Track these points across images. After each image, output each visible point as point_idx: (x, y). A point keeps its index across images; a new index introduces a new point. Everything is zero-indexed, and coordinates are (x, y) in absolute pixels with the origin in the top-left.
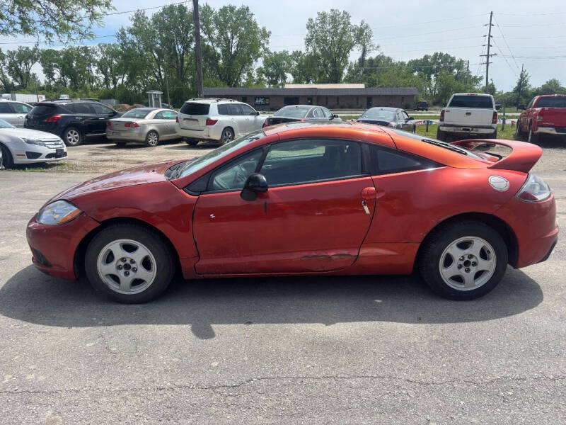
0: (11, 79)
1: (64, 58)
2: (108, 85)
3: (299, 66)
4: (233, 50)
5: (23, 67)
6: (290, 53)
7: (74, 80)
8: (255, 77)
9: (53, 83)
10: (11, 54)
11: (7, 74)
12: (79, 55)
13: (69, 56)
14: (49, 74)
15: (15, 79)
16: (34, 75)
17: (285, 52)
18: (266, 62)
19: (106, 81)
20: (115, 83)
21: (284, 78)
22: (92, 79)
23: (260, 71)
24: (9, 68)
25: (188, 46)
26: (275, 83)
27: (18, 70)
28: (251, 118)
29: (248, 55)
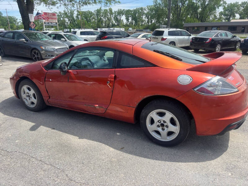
0: (114, 22)
1: (134, 13)
2: (148, 23)
3: (244, 10)
4: (206, 3)
5: (119, 17)
6: (240, 3)
7: (136, 22)
8: (218, 17)
9: (128, 23)
10: (115, 12)
11: (113, 20)
12: (139, 11)
13: (135, 11)
14: (127, 19)
15: (116, 22)
16: (122, 20)
17: (237, 3)
18: (224, 8)
19: (148, 22)
20: (151, 22)
21: (234, 16)
22: (143, 21)
23: (221, 14)
24: (114, 18)
25: (184, 3)
26: (229, 19)
27: (117, 18)
28: (186, 37)
29: (214, 5)
